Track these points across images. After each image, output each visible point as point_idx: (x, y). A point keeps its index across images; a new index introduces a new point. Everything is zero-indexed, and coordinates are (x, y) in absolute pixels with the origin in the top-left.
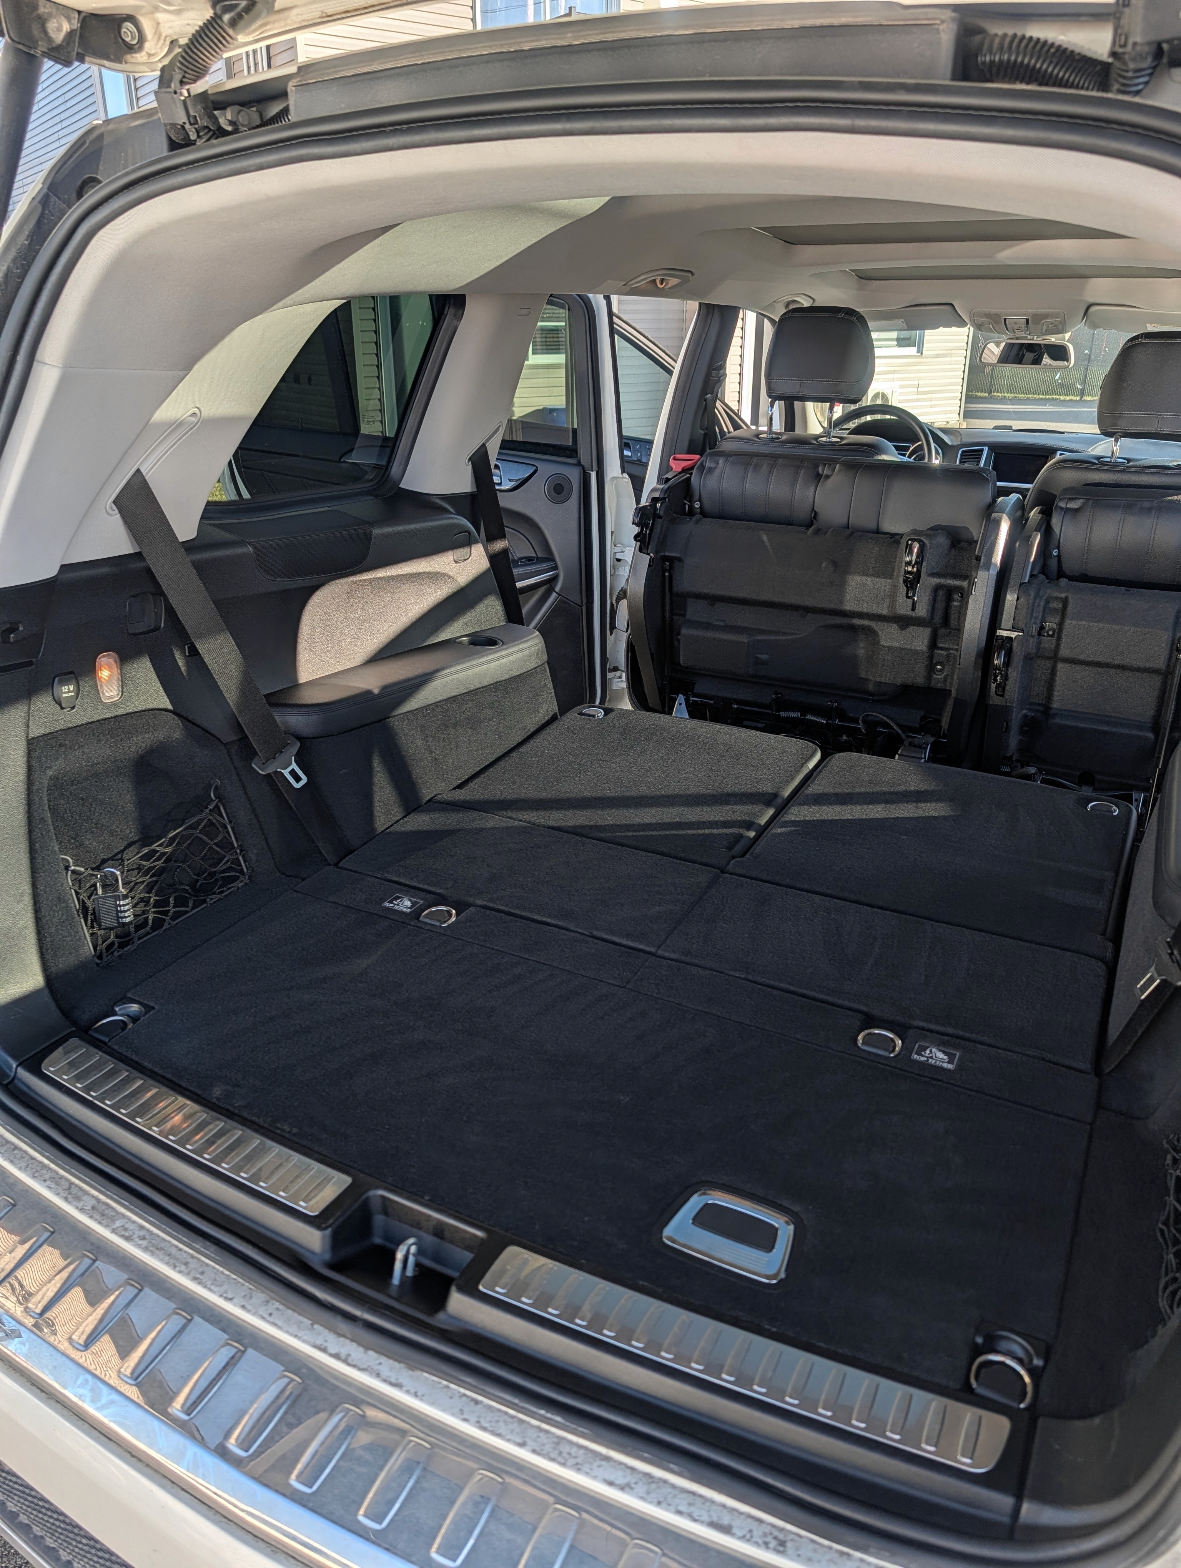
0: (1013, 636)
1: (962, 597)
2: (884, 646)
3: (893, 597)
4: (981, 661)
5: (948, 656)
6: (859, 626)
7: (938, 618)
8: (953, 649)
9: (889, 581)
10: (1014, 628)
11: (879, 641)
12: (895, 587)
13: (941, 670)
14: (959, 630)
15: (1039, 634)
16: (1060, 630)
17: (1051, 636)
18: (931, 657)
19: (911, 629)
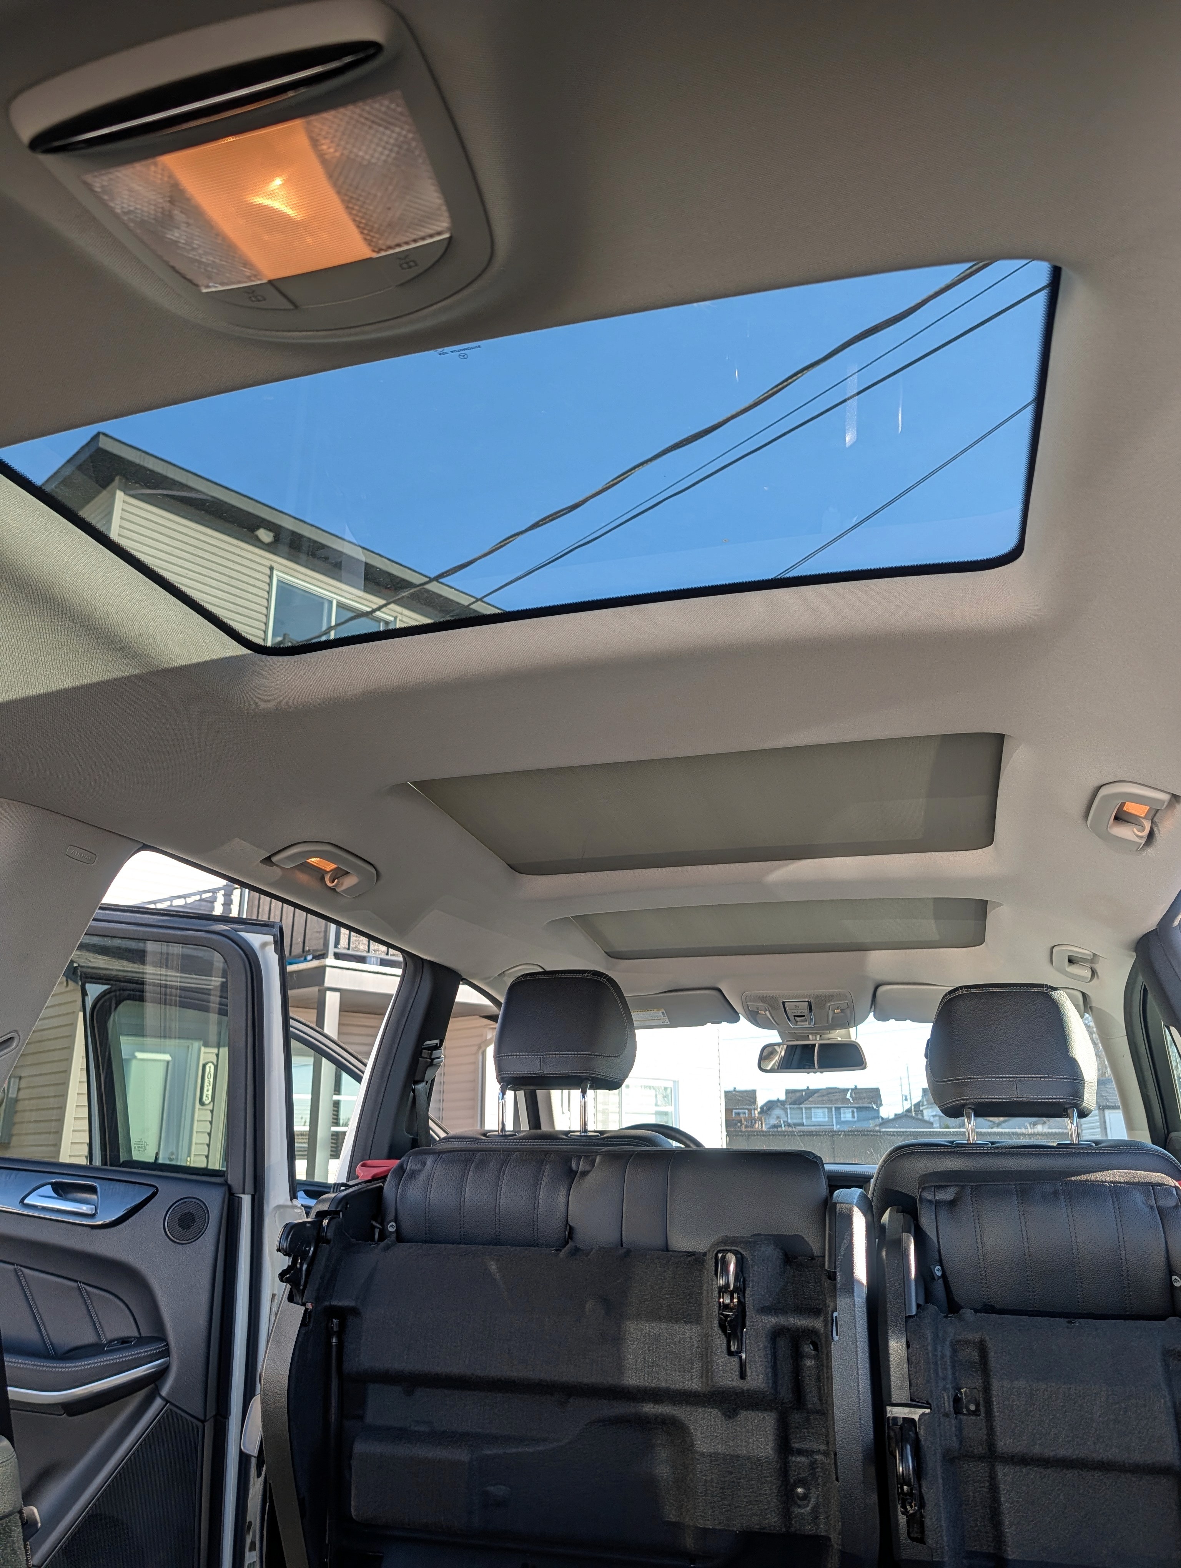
0: (916, 1417)
1: (816, 1348)
2: (702, 1454)
3: (706, 1356)
4: (872, 1471)
5: (813, 1465)
6: (656, 1416)
7: (786, 1393)
8: (819, 1452)
9: (696, 1328)
10: (913, 1403)
11: (692, 1445)
12: (706, 1338)
13: (805, 1497)
14: (824, 1411)
15: (958, 1411)
16: (988, 1402)
17: (976, 1413)
18: (784, 1471)
19: (744, 1415)
